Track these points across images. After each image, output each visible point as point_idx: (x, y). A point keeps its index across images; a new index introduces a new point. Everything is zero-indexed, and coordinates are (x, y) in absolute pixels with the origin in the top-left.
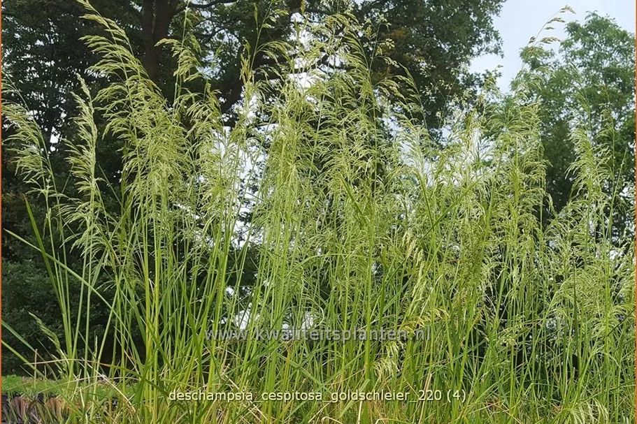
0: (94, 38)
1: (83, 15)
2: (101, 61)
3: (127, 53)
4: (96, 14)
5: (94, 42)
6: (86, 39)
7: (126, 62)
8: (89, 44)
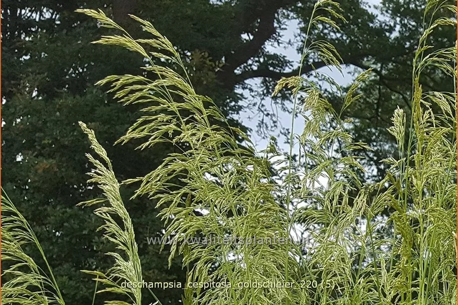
0: (124, 79)
1: (99, 39)
2: (140, 120)
3: (178, 81)
4: (121, 34)
5: (123, 87)
6: (109, 83)
7: (179, 99)
8: (115, 93)
